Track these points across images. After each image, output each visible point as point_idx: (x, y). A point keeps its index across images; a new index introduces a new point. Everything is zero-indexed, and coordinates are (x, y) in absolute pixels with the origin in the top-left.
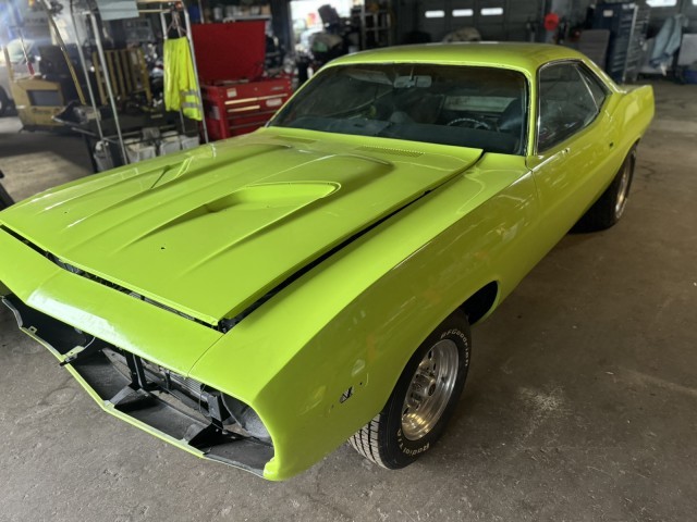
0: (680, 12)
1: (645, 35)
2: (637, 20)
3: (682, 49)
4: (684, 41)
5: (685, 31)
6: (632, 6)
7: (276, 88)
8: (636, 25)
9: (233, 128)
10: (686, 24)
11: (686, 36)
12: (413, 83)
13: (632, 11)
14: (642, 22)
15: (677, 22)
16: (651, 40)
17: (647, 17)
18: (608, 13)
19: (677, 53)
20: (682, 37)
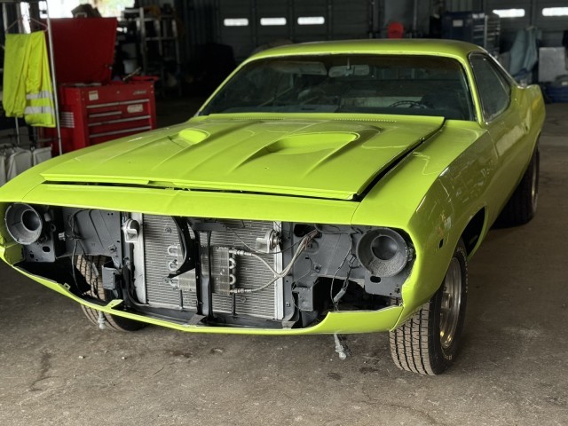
0: (531, 24)
1: (498, 48)
2: (488, 32)
3: (541, 63)
4: (541, 56)
5: (540, 44)
6: (482, 16)
7: (138, 93)
8: (489, 37)
9: (92, 136)
10: (540, 37)
11: (542, 49)
12: (351, 72)
13: (482, 21)
14: (493, 34)
15: (530, 34)
16: (505, 54)
17: (498, 29)
18: (458, 23)
19: (536, 68)
20: (538, 51)
